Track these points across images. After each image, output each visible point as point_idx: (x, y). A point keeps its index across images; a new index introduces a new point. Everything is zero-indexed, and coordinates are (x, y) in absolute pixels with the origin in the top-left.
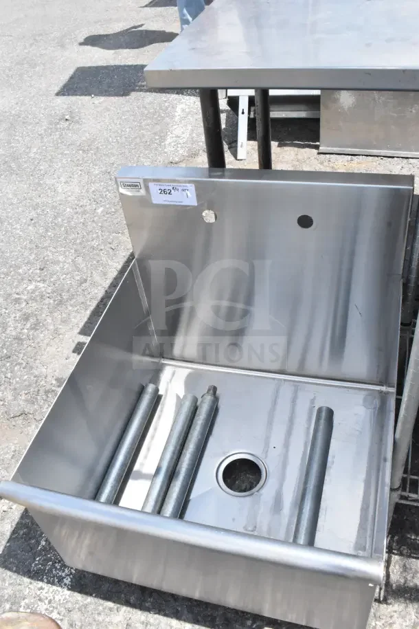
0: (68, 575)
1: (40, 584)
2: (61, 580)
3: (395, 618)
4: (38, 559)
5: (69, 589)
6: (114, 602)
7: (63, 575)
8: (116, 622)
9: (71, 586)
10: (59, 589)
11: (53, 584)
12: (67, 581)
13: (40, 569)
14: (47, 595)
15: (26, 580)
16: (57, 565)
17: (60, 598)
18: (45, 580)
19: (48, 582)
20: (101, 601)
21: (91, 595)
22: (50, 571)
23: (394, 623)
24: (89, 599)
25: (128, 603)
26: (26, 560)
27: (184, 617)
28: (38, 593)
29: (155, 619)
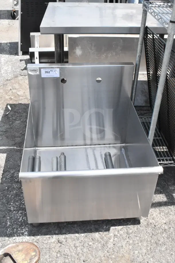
0: (25, 231)
1: (14, 238)
2: (23, 234)
3: (153, 213)
4: (9, 229)
5: (28, 236)
6: (50, 235)
7: (23, 232)
8: (53, 241)
9: (28, 234)
10: (24, 237)
11: (20, 236)
12: (26, 233)
13: (11, 233)
14: (19, 240)
15: (7, 238)
16: (19, 229)
17: (26, 240)
18: (16, 236)
19: (18, 236)
20: (44, 236)
21: (39, 235)
22: (17, 232)
23: (153, 214)
24: (38, 237)
25: (55, 234)
26: (4, 231)
27: (80, 232)
28: (15, 241)
29: (69, 236)
